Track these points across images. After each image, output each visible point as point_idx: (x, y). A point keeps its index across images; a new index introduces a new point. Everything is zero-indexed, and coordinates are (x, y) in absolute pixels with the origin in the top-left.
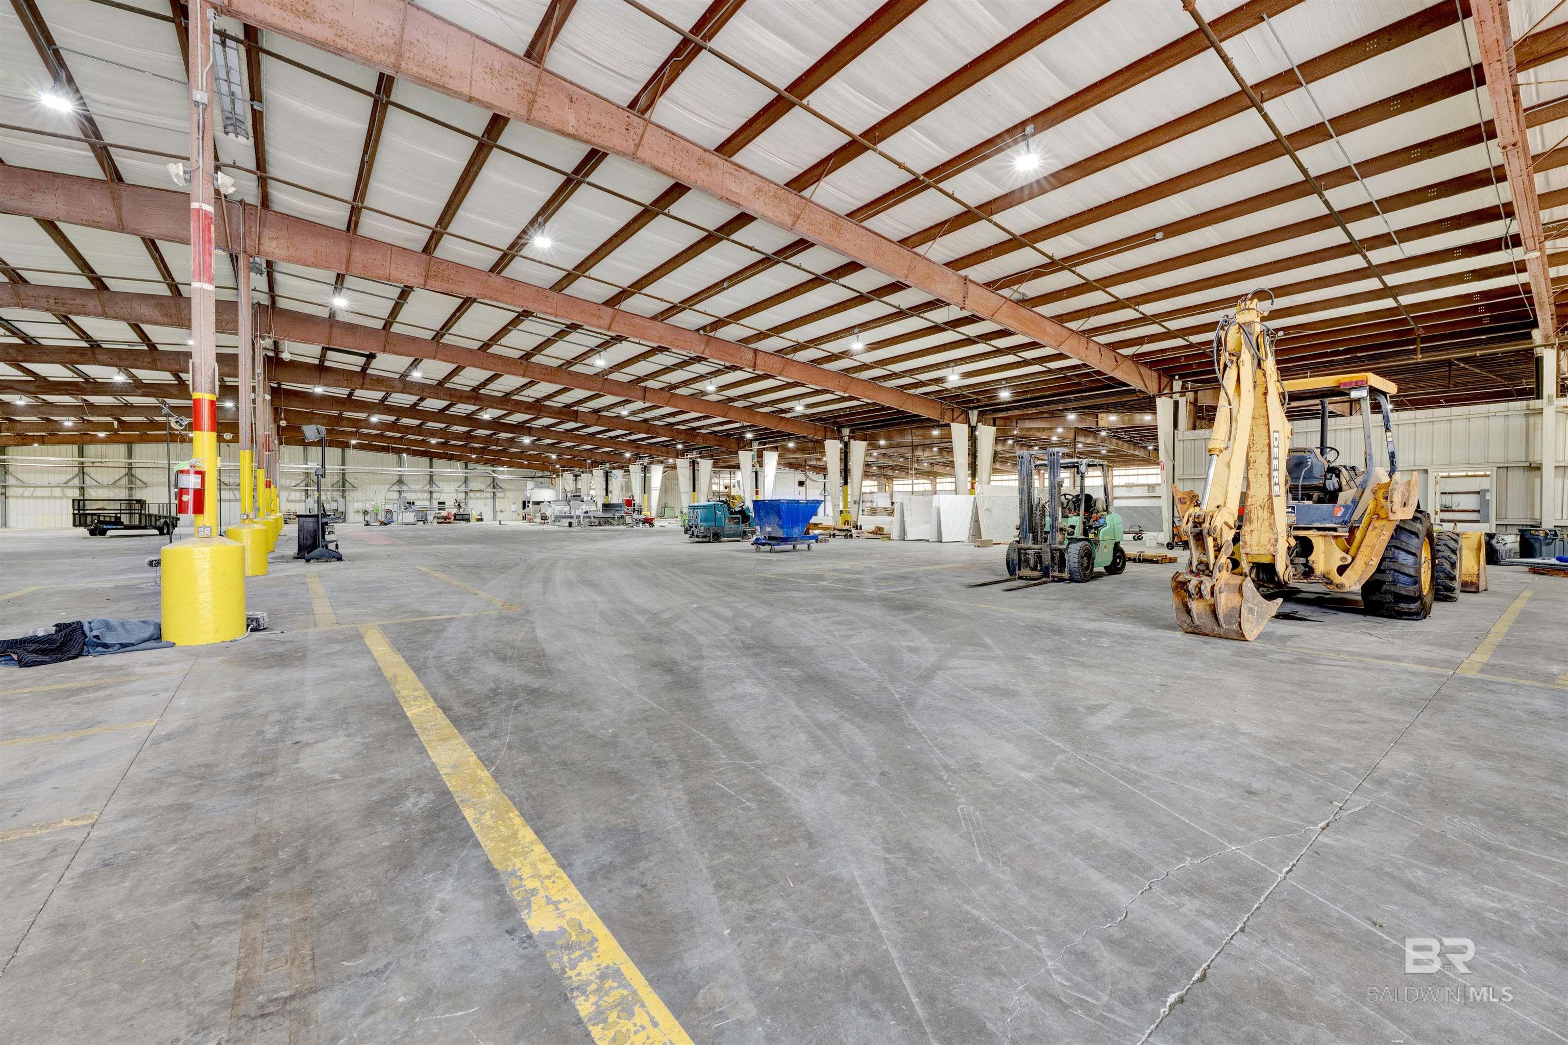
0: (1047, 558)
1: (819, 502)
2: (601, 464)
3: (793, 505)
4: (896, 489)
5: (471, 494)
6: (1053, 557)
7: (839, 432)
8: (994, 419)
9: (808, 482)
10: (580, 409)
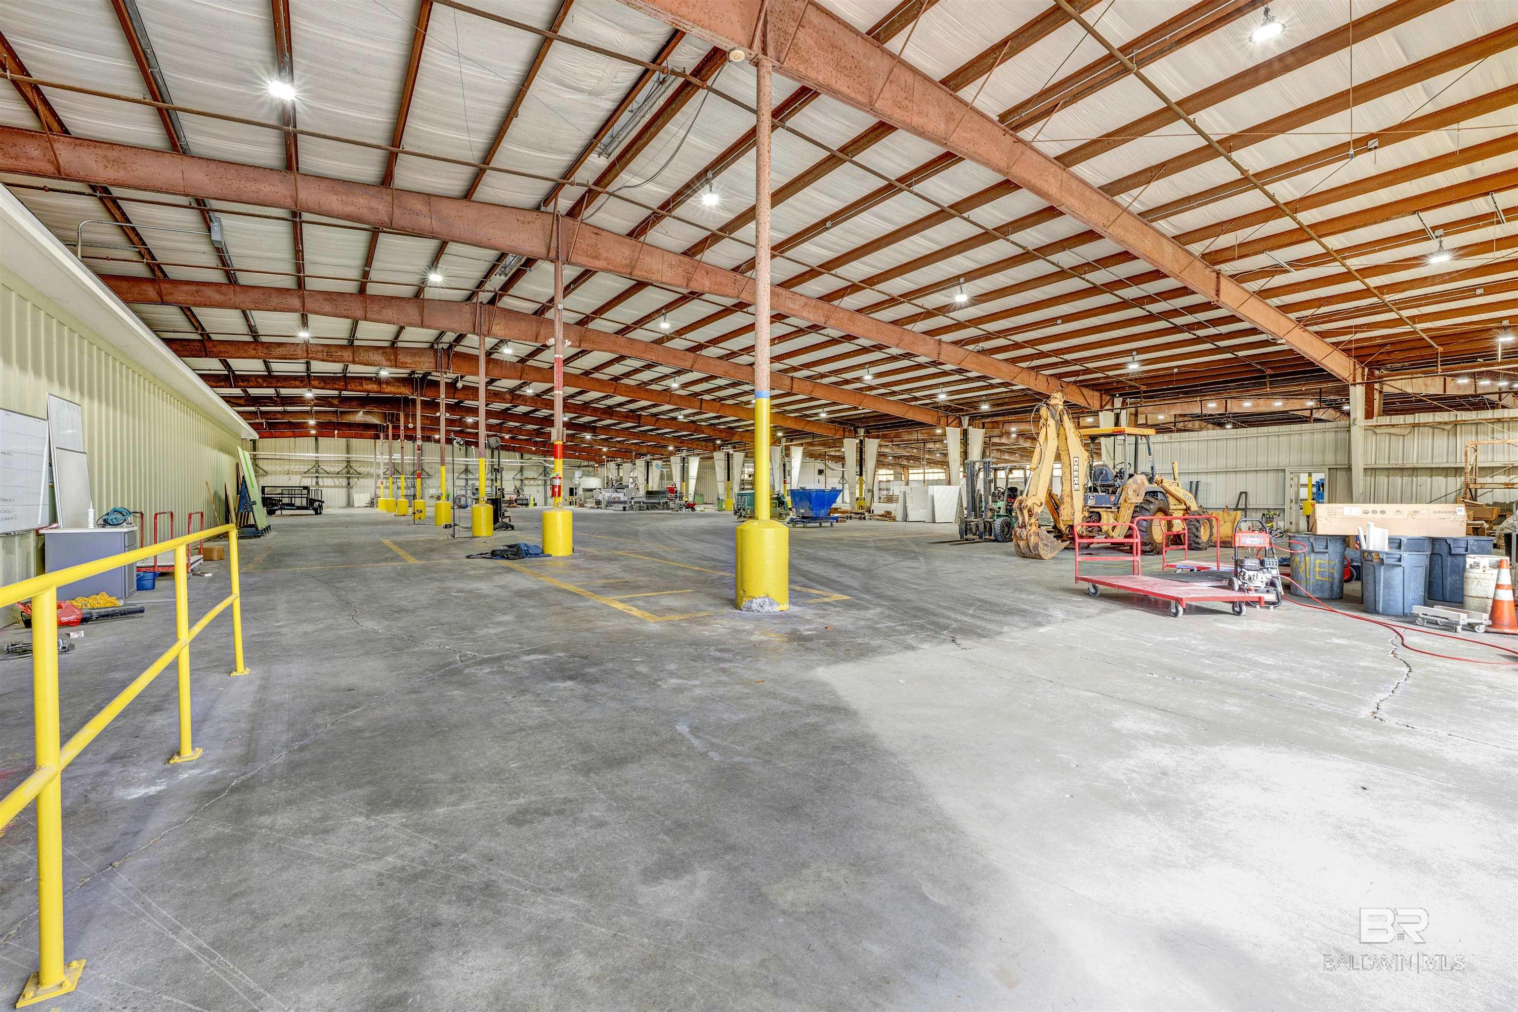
0: (981, 527)
1: (840, 491)
2: (643, 455)
3: (820, 494)
4: (911, 477)
5: (526, 482)
6: (985, 527)
7: (856, 432)
8: (983, 423)
9: (828, 472)
10: (643, 413)
